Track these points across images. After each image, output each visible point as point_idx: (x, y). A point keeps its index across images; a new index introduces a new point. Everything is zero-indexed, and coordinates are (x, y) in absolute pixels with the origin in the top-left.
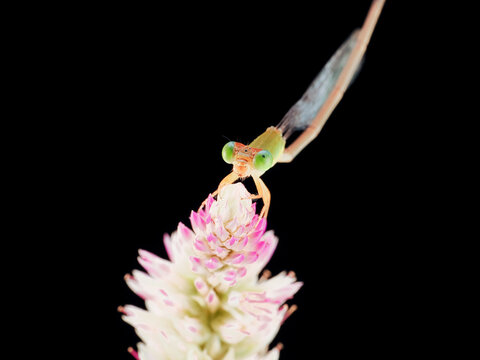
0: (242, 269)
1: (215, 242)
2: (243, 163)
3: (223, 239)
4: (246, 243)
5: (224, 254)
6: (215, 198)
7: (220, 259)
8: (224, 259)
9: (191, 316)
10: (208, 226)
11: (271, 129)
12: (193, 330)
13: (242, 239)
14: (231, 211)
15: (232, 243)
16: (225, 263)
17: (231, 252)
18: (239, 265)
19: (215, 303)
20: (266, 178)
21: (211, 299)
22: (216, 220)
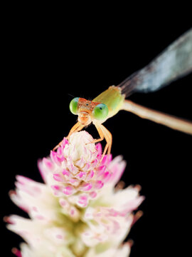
0: (93, 192)
1: (68, 175)
2: (85, 115)
3: (74, 173)
4: (92, 175)
5: (76, 184)
6: (67, 143)
7: (74, 187)
8: (78, 187)
9: (58, 225)
10: (63, 163)
11: (112, 88)
12: (59, 237)
13: (89, 172)
14: (78, 152)
15: (81, 176)
16: (78, 189)
17: (82, 182)
18: (90, 191)
19: (76, 215)
20: (107, 124)
21: (73, 213)
22: (68, 159)
